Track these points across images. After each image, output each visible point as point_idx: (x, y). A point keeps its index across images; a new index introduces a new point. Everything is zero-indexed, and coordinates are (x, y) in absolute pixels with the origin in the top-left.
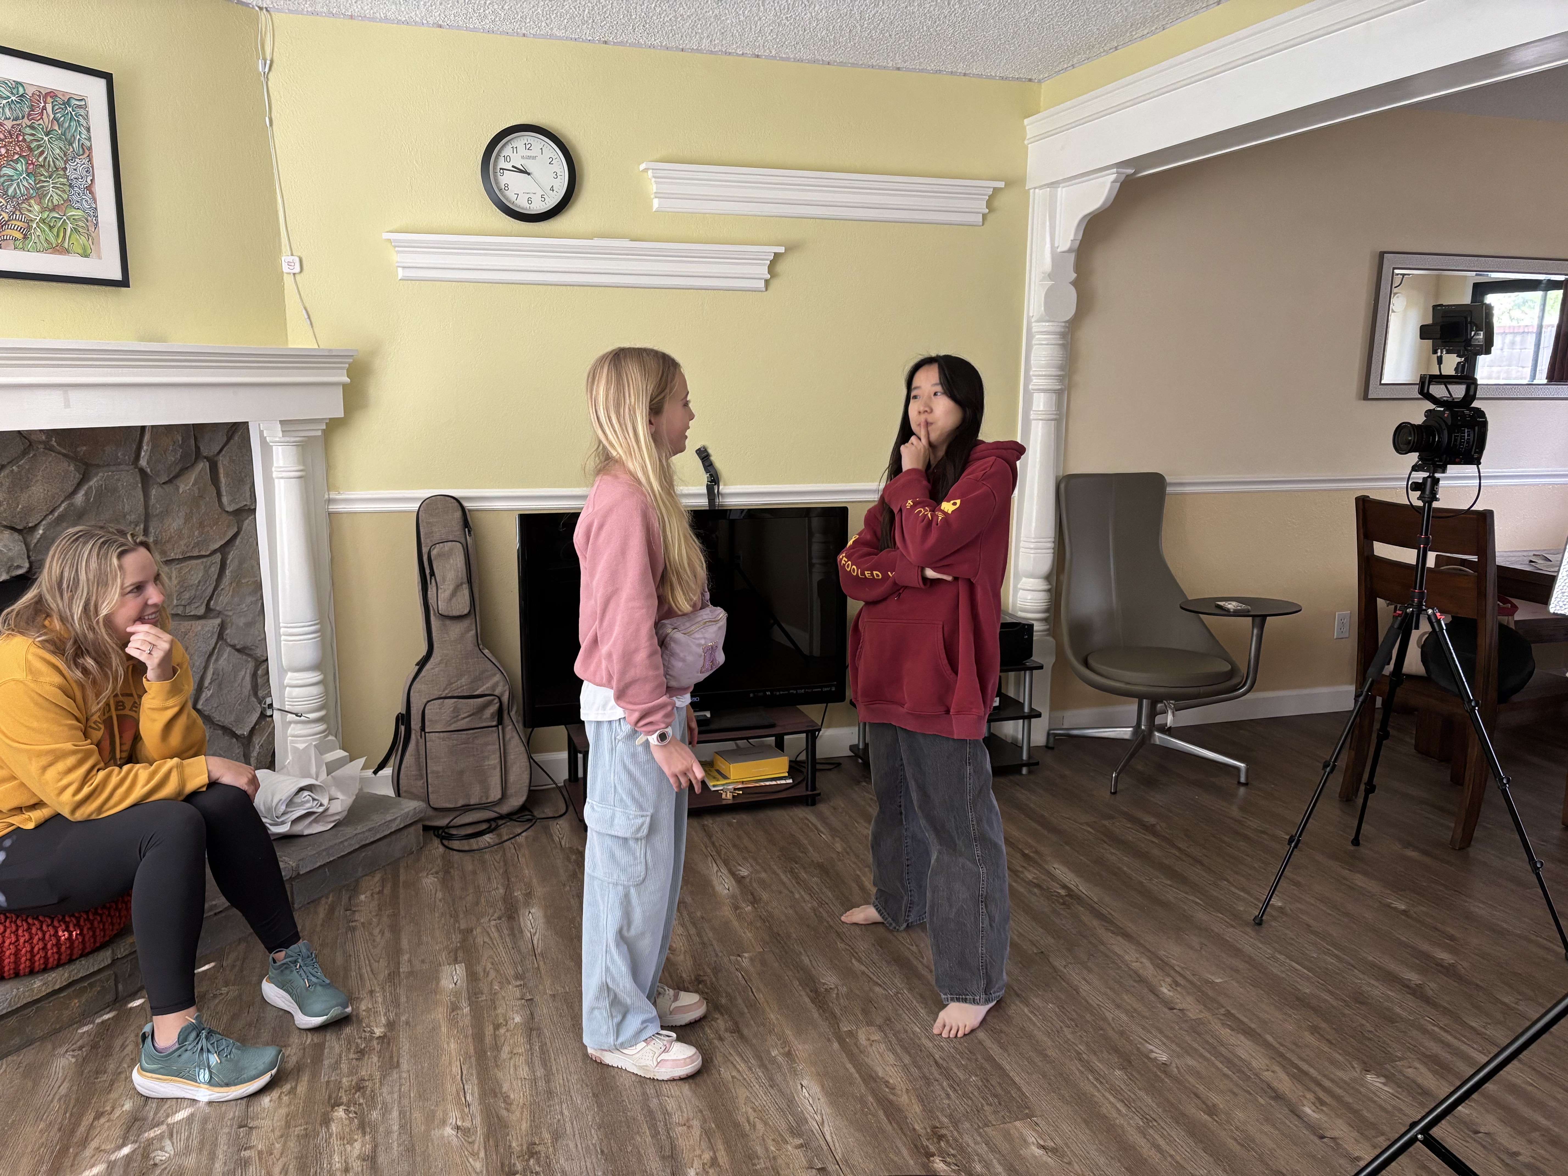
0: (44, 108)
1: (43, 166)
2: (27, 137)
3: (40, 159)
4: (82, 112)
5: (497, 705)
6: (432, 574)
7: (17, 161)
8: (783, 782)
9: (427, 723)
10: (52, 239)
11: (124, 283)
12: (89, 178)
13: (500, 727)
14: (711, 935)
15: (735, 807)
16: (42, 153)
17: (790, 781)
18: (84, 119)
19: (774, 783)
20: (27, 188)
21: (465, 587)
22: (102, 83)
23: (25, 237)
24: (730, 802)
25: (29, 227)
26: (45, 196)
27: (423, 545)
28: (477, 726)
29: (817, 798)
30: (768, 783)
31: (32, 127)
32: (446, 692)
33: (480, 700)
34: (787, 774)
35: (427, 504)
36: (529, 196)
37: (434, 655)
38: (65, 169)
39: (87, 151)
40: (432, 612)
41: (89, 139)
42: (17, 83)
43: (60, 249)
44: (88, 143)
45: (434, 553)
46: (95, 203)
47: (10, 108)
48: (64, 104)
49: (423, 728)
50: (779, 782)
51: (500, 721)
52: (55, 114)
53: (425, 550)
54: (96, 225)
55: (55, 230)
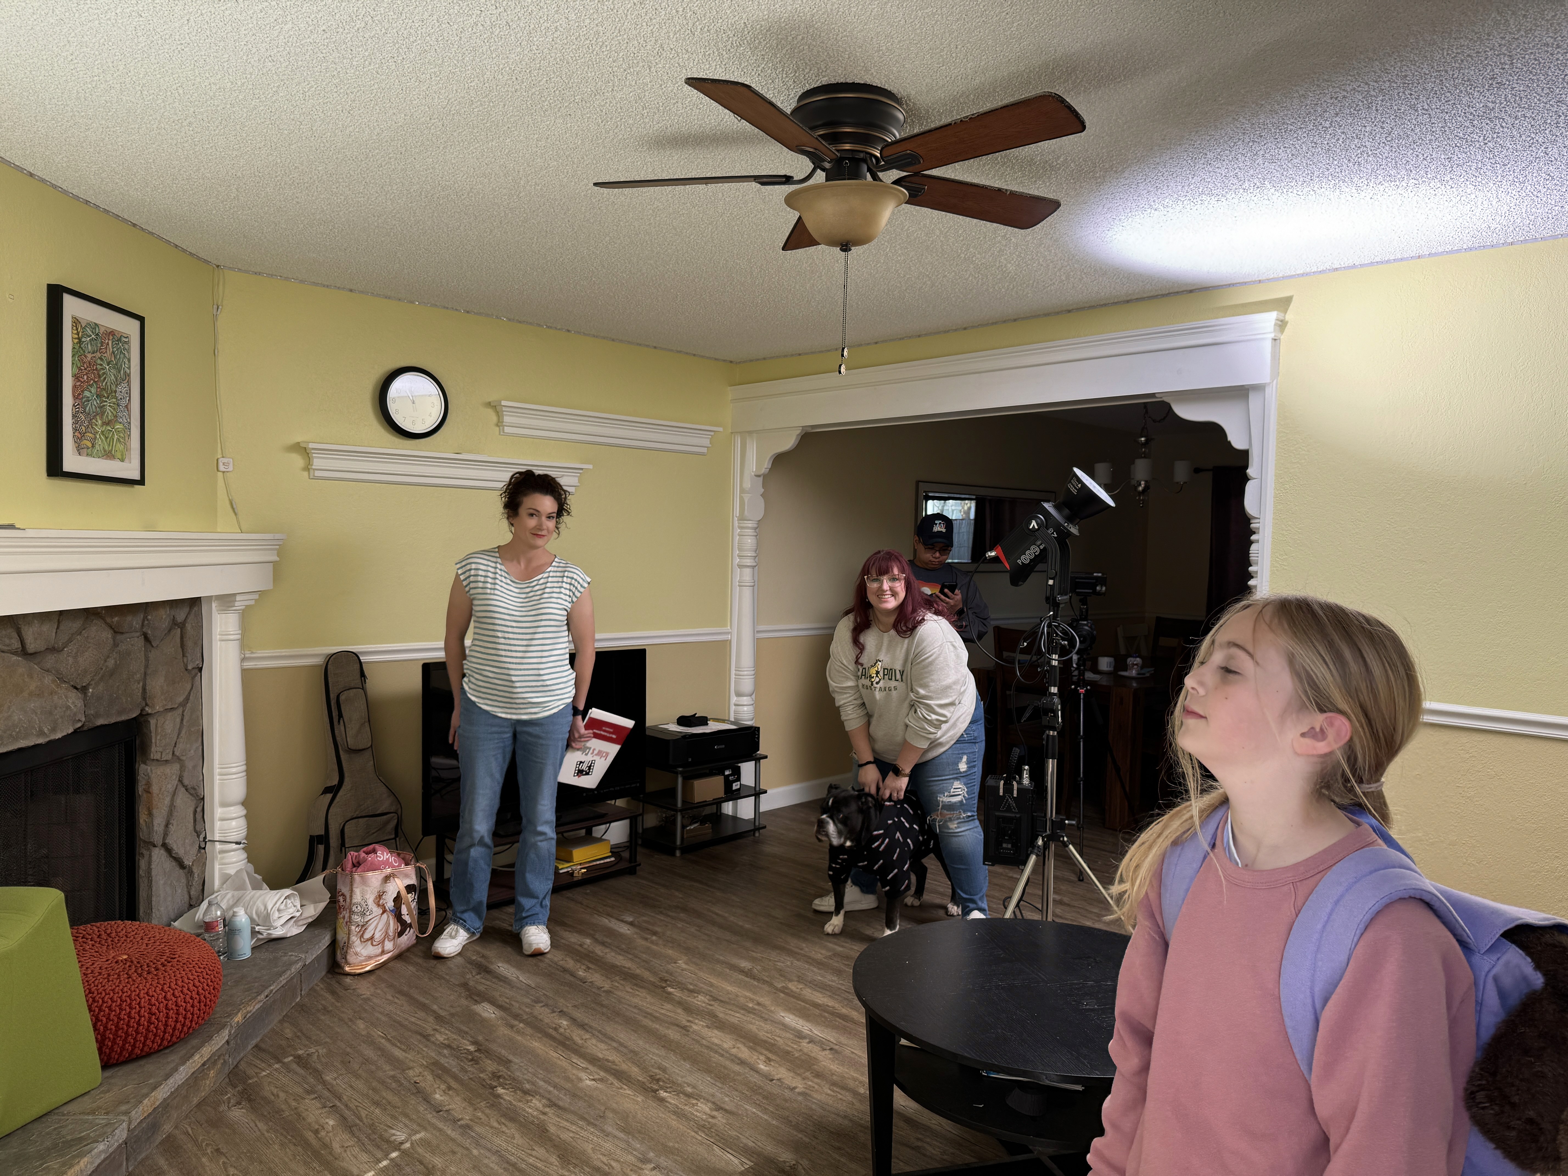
0: (108, 344)
1: (104, 389)
2: (98, 366)
3: (104, 384)
4: (126, 347)
5: (396, 821)
6: (340, 715)
7: (91, 386)
8: (608, 860)
9: (347, 841)
10: (106, 448)
11: (141, 482)
12: (128, 398)
13: (398, 839)
14: (644, 956)
15: (585, 882)
16: (105, 378)
17: (613, 859)
18: (128, 352)
19: (602, 862)
20: (96, 407)
21: (367, 724)
22: (136, 324)
23: (93, 446)
24: (580, 878)
25: (95, 438)
26: (105, 413)
27: (331, 692)
28: (382, 839)
29: (638, 868)
30: (598, 862)
31: (101, 359)
32: (357, 813)
33: (382, 817)
34: (610, 854)
35: (334, 659)
36: (414, 419)
37: (345, 783)
38: (115, 392)
39: (128, 375)
40: (340, 748)
41: (129, 368)
42: (96, 324)
43: (109, 455)
44: (128, 371)
45: (342, 698)
46: (130, 418)
47: (91, 344)
48: (118, 341)
49: (343, 844)
50: (606, 861)
51: (397, 835)
52: (113, 348)
53: (333, 696)
54: (129, 435)
55: (108, 439)
